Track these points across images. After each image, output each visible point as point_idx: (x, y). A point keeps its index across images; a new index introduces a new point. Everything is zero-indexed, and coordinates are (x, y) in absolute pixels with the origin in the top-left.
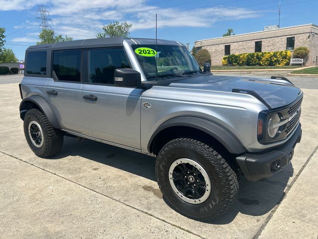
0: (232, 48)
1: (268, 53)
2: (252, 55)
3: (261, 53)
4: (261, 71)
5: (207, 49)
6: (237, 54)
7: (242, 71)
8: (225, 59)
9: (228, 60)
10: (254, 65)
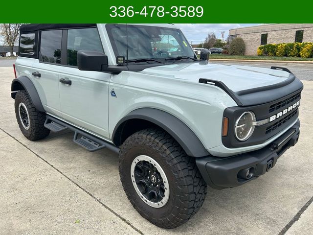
0: (269, 37)
1: (310, 44)
2: (291, 46)
3: (302, 44)
4: (300, 63)
5: (243, 37)
6: (274, 44)
7: (277, 62)
8: (260, 48)
9: (264, 50)
10: (293, 56)
